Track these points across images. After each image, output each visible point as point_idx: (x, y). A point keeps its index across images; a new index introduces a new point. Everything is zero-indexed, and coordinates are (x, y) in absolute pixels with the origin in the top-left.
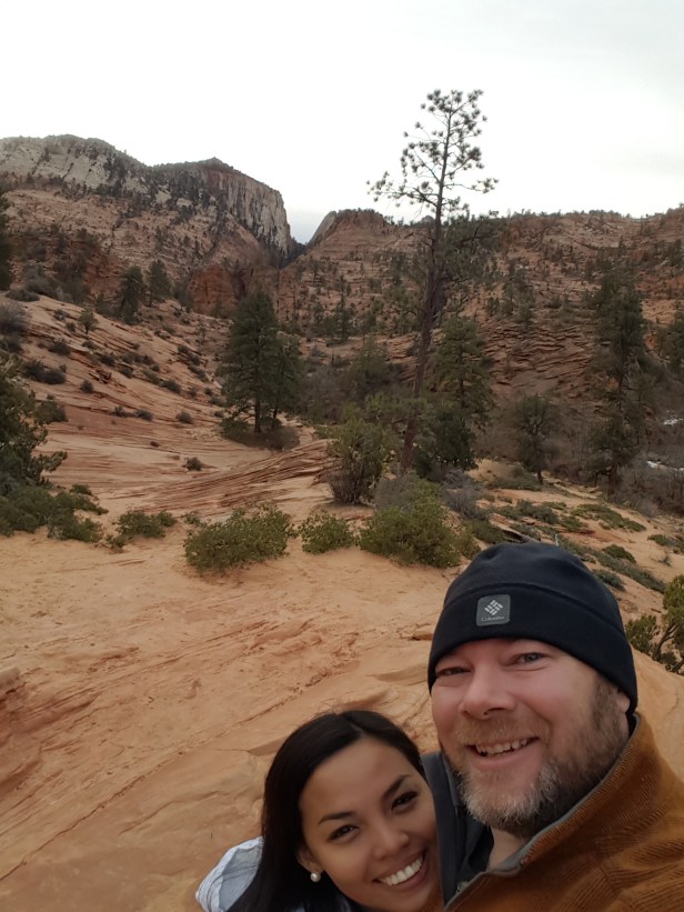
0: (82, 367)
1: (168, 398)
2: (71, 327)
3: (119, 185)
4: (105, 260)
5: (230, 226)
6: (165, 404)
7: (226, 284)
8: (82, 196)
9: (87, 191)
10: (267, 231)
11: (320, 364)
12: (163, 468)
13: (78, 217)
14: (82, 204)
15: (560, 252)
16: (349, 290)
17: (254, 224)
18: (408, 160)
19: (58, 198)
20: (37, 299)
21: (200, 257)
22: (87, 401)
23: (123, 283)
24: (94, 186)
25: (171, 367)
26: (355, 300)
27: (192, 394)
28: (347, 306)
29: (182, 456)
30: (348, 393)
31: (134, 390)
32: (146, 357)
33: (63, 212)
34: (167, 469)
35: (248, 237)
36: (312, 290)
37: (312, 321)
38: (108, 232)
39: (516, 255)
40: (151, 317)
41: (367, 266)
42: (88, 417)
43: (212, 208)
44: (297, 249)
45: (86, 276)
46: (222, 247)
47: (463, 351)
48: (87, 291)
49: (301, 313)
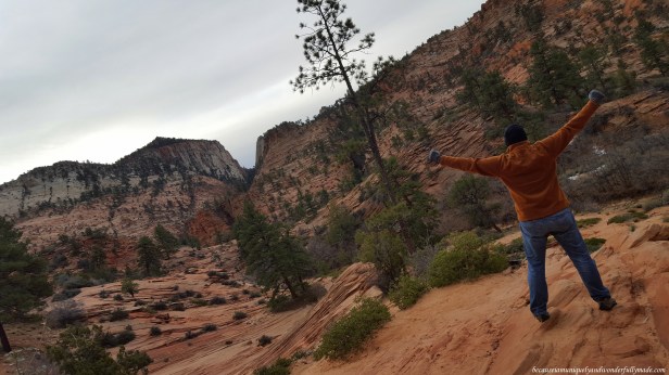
0: (143, 321)
1: (220, 309)
2: (118, 298)
3: (96, 187)
4: (117, 243)
5: (195, 179)
6: (218, 314)
7: (216, 219)
8: (72, 208)
9: (74, 202)
10: (223, 171)
11: (308, 238)
12: (245, 354)
13: (77, 224)
14: (75, 213)
15: (422, 81)
16: (299, 182)
17: (212, 170)
18: (309, 51)
19: (53, 217)
20: (80, 292)
21: (186, 210)
22: (161, 341)
23: (140, 253)
24: (78, 196)
25: (209, 290)
26: (307, 187)
27: (235, 299)
28: (304, 194)
29: (253, 340)
30: (337, 246)
31: (192, 317)
32: (187, 292)
33: (63, 226)
34: (248, 353)
35: (213, 181)
36: (276, 195)
37: (287, 215)
38: (107, 224)
39: (394, 100)
40: (174, 266)
41: (302, 161)
42: (167, 351)
43: (176, 173)
44: (250, 174)
45: (108, 260)
46: (198, 196)
47: (396, 177)
48: (114, 270)
49: (277, 213)
